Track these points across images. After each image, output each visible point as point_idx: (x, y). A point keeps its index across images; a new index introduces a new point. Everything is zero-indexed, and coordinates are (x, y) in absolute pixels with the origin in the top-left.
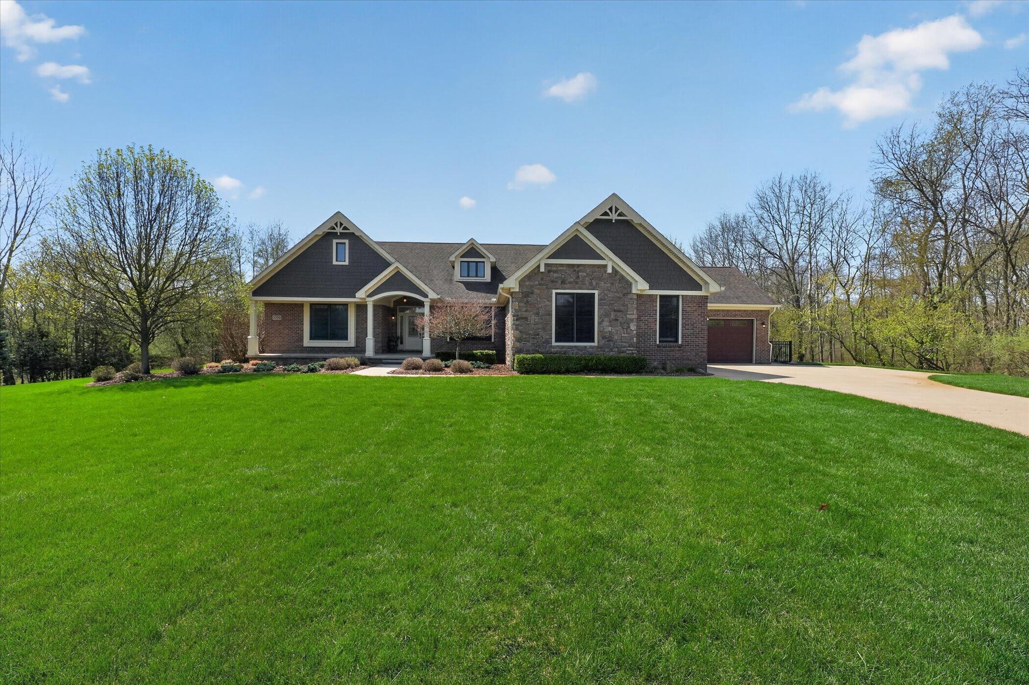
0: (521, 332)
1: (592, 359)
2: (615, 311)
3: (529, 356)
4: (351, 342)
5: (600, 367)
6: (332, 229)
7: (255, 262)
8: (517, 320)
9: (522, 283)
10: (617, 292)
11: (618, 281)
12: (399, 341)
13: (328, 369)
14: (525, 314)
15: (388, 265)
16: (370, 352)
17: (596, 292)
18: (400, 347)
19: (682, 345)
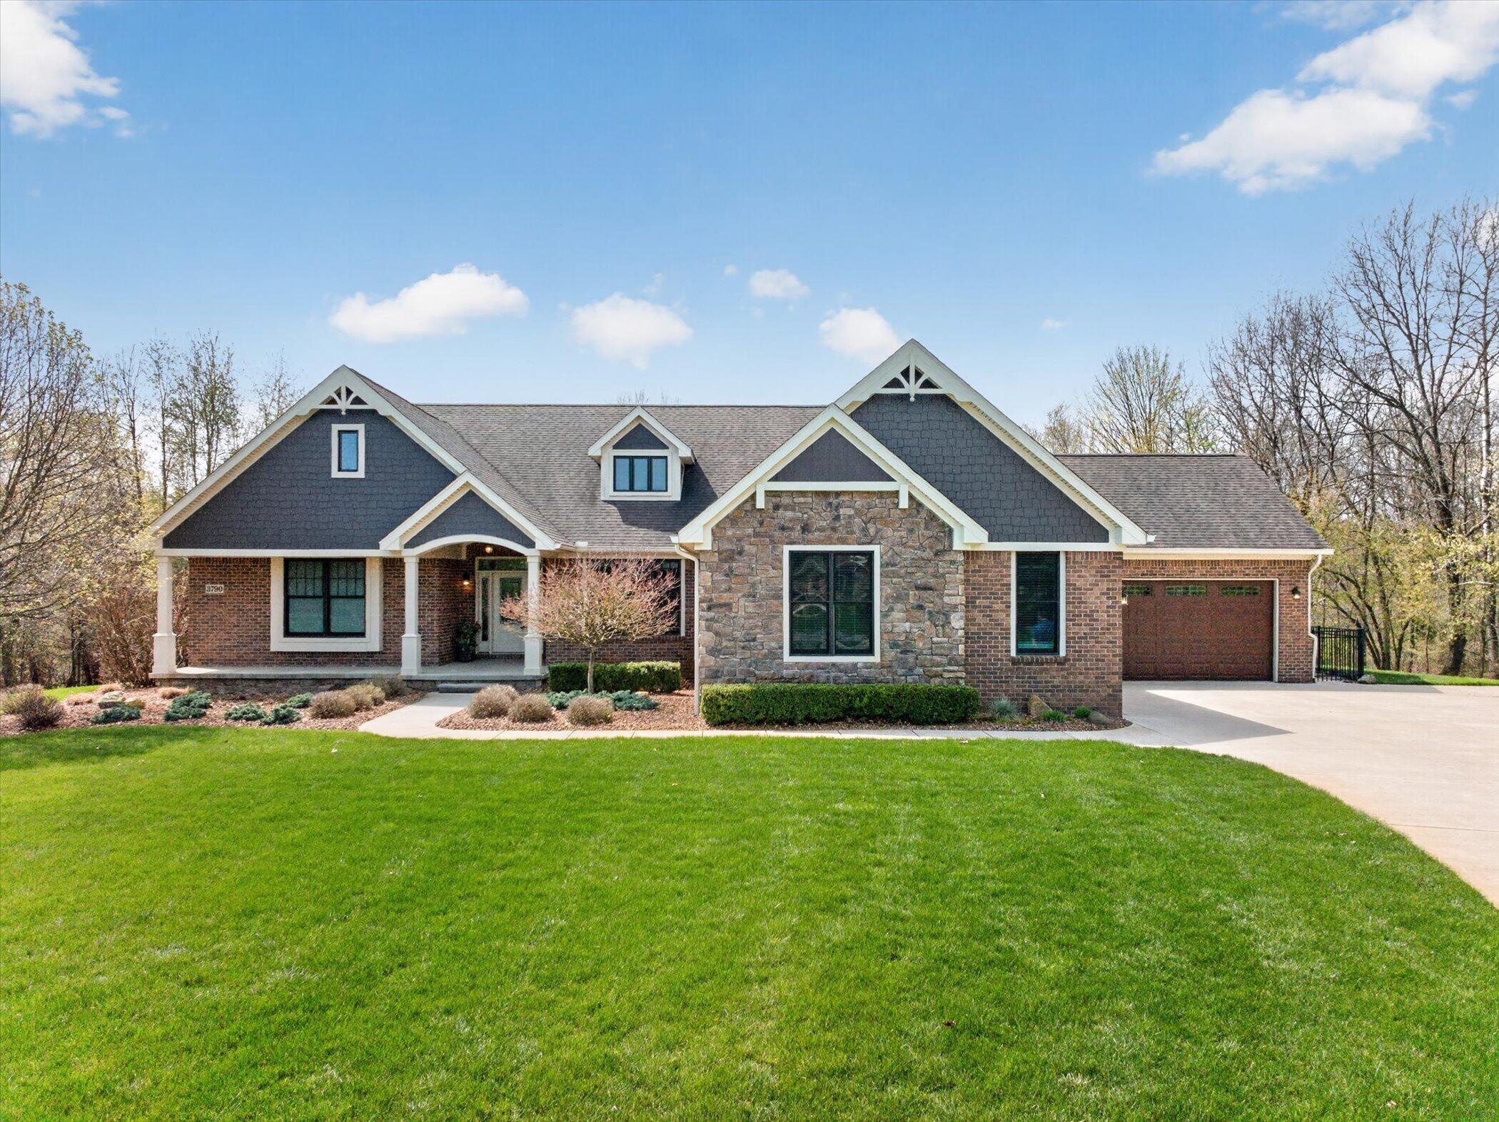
0: (717, 634)
1: (861, 694)
2: (918, 588)
3: (731, 688)
4: (372, 642)
5: (878, 711)
6: (329, 403)
7: (166, 431)
8: (709, 609)
9: (718, 532)
10: (922, 548)
11: (922, 526)
12: (480, 635)
13: (315, 716)
14: (726, 598)
15: (451, 477)
16: (410, 666)
17: (876, 549)
18: (482, 647)
19: (1066, 659)
